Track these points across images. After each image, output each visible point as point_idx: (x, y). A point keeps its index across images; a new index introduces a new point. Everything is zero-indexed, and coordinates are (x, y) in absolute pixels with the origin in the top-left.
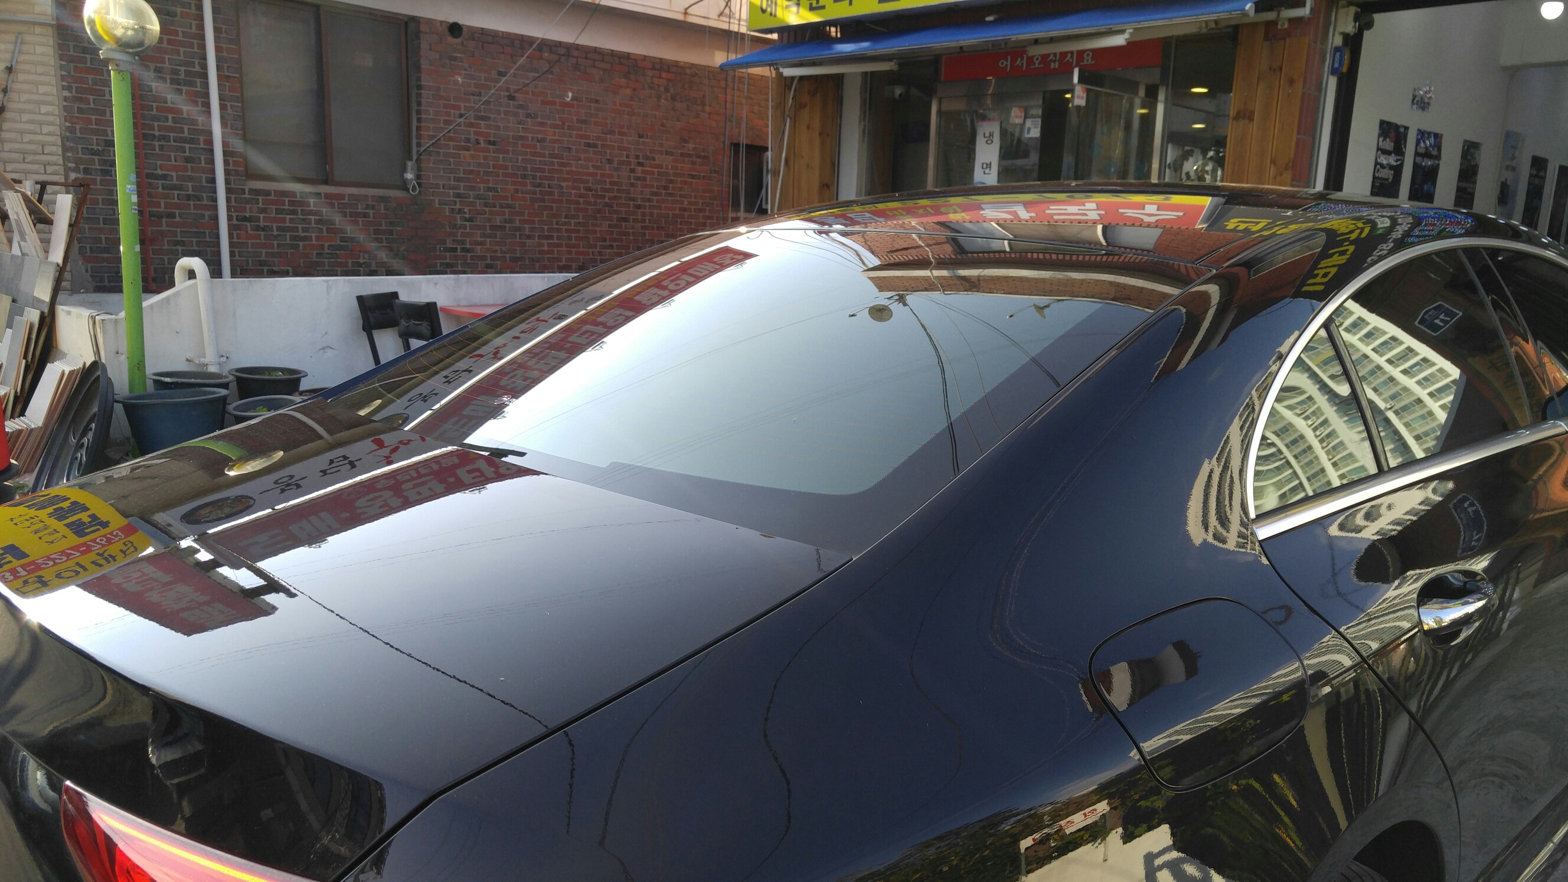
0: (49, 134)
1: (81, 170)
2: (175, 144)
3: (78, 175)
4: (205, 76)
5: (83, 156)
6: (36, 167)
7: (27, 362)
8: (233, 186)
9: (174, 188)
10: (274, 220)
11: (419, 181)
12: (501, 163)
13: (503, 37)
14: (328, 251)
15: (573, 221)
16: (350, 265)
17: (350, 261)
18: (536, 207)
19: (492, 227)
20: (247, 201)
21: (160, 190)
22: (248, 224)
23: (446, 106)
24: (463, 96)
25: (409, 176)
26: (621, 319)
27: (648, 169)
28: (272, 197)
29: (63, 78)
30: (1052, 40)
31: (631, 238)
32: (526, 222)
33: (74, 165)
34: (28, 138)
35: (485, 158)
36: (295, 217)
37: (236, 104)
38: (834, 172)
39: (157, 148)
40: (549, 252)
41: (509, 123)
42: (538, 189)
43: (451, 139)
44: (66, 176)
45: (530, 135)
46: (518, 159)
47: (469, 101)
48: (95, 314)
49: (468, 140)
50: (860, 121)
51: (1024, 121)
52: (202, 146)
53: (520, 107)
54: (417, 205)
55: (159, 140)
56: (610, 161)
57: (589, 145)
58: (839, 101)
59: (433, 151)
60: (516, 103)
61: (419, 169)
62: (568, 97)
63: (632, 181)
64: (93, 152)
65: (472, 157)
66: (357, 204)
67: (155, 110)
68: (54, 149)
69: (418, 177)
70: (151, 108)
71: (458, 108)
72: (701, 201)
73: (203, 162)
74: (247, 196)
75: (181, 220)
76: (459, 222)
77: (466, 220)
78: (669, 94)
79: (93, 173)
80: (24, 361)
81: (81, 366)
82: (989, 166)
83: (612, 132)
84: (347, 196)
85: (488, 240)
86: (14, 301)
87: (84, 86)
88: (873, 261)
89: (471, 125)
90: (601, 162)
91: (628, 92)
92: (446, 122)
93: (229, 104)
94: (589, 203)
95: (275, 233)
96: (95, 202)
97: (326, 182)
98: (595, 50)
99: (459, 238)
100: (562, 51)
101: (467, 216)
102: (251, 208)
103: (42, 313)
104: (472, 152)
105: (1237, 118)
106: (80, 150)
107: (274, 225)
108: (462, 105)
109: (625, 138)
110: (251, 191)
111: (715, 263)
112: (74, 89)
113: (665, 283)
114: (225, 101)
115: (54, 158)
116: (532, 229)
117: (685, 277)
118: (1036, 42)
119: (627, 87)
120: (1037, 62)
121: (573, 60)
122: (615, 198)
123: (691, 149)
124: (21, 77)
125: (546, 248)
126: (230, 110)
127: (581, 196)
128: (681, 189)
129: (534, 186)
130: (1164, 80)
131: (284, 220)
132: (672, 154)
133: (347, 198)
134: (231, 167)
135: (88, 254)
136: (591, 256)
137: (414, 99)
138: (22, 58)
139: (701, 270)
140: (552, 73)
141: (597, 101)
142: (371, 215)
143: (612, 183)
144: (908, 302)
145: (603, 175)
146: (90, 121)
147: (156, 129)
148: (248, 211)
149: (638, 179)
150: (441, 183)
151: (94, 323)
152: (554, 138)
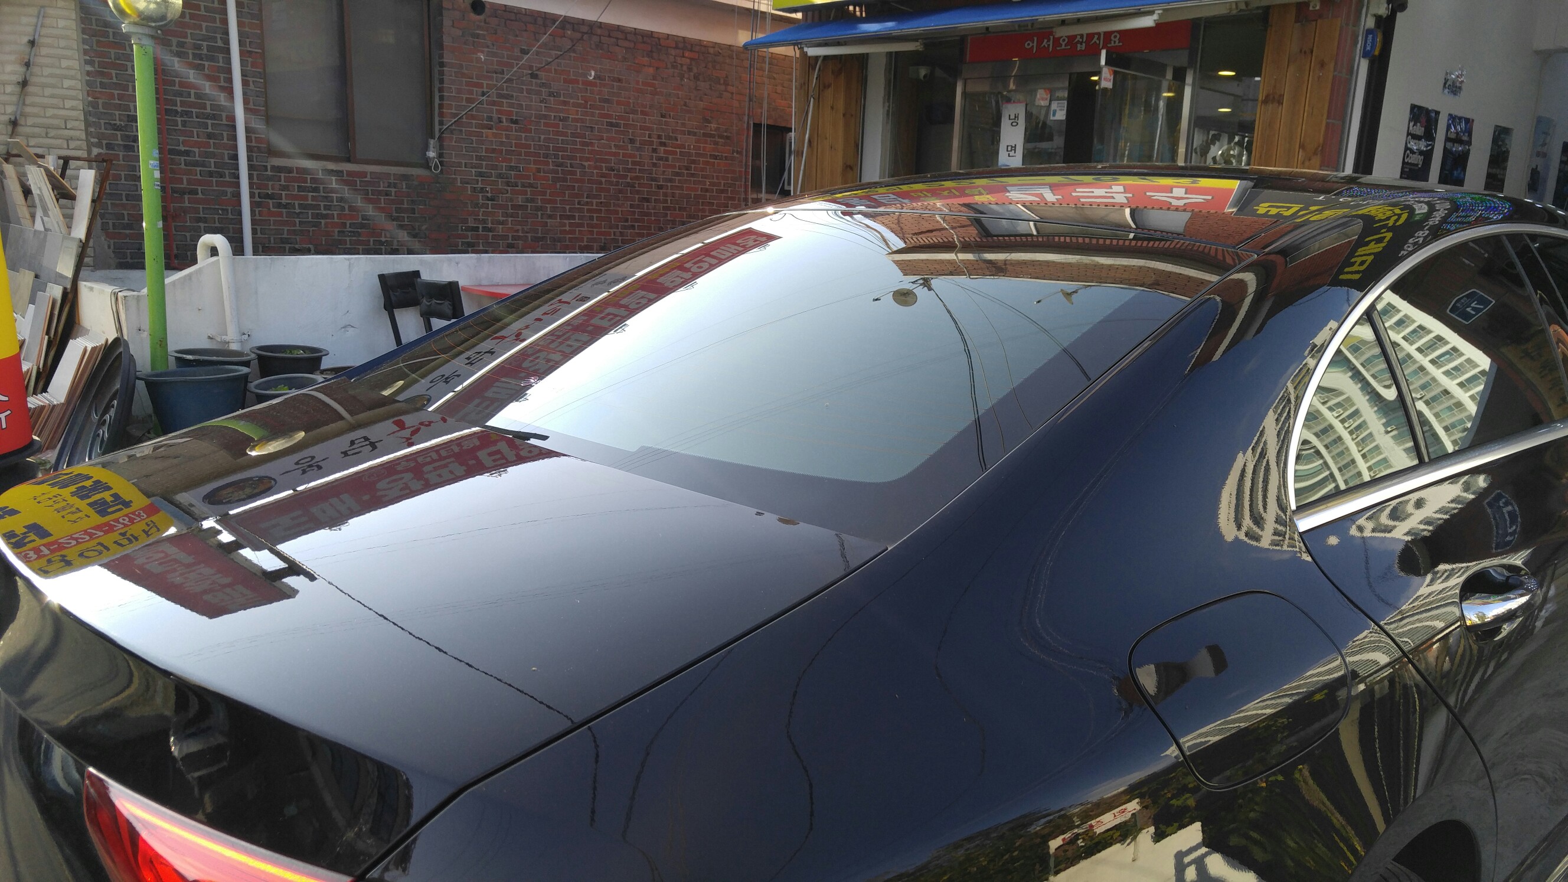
0: (73, 109)
1: (104, 145)
2: (198, 120)
3: (101, 151)
4: (227, 51)
5: (107, 131)
6: (59, 142)
7: (49, 338)
8: (255, 163)
9: (196, 164)
10: (295, 197)
11: (441, 159)
12: (523, 142)
13: (526, 14)
14: (350, 229)
15: (594, 201)
16: (372, 243)
17: (372, 240)
18: (558, 187)
19: (514, 207)
20: (269, 178)
21: (183, 166)
22: (271, 201)
23: (468, 84)
24: (485, 73)
25: (431, 154)
26: (644, 301)
27: (670, 149)
28: (294, 174)
29: (85, 52)
30: (1079, 21)
31: (653, 218)
32: (549, 201)
33: (96, 140)
34: (50, 112)
35: (507, 137)
36: (317, 194)
37: (258, 80)
38: (858, 151)
39: (180, 123)
40: (570, 232)
41: (532, 101)
42: (560, 168)
43: (473, 117)
44: (89, 152)
45: (553, 114)
46: (540, 137)
47: (491, 78)
48: (117, 290)
49: (490, 119)
50: (884, 103)
51: (1050, 104)
52: (224, 122)
53: (543, 85)
54: (439, 183)
55: (182, 116)
56: (632, 141)
57: (611, 124)
58: (863, 81)
59: (454, 129)
60: (539, 81)
61: (441, 147)
62: (591, 76)
63: (655, 161)
64: (116, 128)
65: (495, 135)
66: (379, 182)
67: (177, 85)
68: (76, 124)
69: (440, 156)
70: (173, 84)
71: (481, 86)
72: (723, 182)
73: (225, 139)
74: (269, 173)
75: (204, 197)
76: (481, 201)
77: (488, 199)
78: (692, 74)
79: (116, 148)
80: (47, 337)
81: (103, 342)
82: (1014, 148)
83: (634, 112)
84: (369, 174)
85: (510, 219)
86: (37, 276)
87: (107, 60)
88: (898, 243)
89: (494, 103)
90: (623, 142)
91: (651, 70)
92: (469, 101)
93: (251, 79)
94: (611, 183)
95: (297, 211)
96: (118, 177)
97: (348, 160)
98: (618, 28)
99: (481, 217)
100: (585, 29)
101: (489, 195)
102: (272, 185)
103: (65, 289)
104: (494, 131)
105: (1265, 102)
106: (103, 124)
107: (297, 203)
108: (485, 82)
109: (647, 117)
110: (273, 167)
111: (738, 245)
112: (97, 63)
113: (687, 265)
114: (246, 76)
115: (77, 133)
116: (554, 209)
117: (708, 259)
118: (1063, 22)
119: (650, 66)
120: (1063, 44)
121: (595, 39)
122: (637, 178)
123: (713, 129)
124: (44, 51)
125: (567, 228)
126: (252, 86)
127: (603, 176)
128: (702, 170)
129: (556, 166)
130: (1192, 63)
131: (306, 198)
132: (695, 134)
133: (369, 176)
134: (254, 144)
135: (111, 230)
136: (612, 237)
137: (436, 76)
138: (44, 31)
139: (724, 252)
140: (574, 51)
141: (620, 80)
142: (393, 194)
143: (634, 163)
144: (933, 286)
145: (624, 155)
146: (112, 96)
147: (179, 104)
148: (270, 188)
149: (660, 159)
150: (463, 162)
151: (117, 299)
152: (577, 117)
